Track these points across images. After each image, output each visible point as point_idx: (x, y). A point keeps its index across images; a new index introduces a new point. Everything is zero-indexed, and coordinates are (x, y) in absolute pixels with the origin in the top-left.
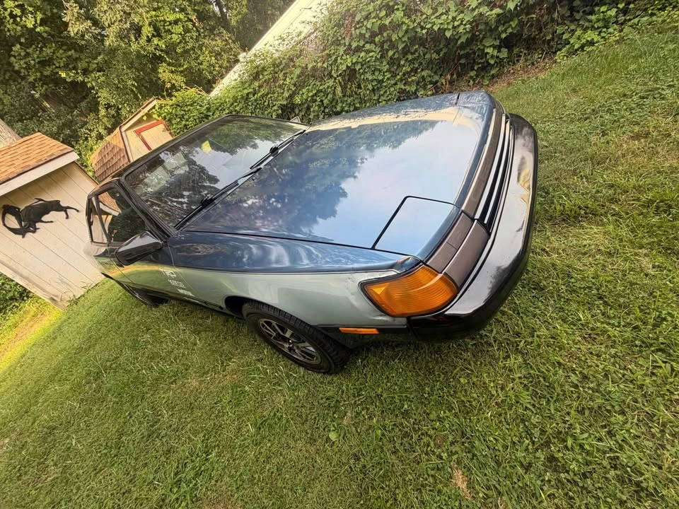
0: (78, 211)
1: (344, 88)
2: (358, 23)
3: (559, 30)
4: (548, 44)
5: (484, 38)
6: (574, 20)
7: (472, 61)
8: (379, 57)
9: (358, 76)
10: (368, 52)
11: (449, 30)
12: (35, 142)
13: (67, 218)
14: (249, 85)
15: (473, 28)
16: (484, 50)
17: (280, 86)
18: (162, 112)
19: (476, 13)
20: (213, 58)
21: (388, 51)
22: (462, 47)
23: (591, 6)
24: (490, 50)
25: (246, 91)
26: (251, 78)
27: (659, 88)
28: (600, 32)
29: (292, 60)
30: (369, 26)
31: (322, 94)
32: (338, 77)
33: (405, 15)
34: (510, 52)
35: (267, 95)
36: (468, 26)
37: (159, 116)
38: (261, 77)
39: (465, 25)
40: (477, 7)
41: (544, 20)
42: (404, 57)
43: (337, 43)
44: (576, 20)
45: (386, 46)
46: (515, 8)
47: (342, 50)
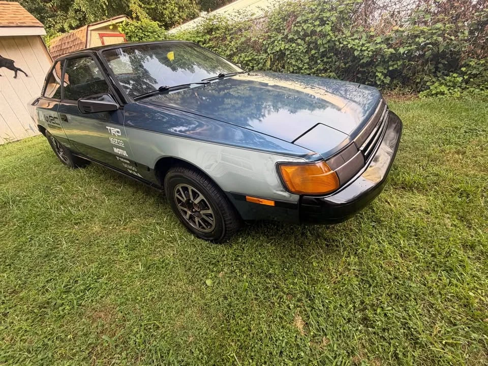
0: (27, 76)
1: (272, 64)
2: (298, 22)
3: (426, 78)
4: (416, 85)
5: (378, 65)
6: (436, 76)
7: (365, 78)
8: (304, 51)
9: (285, 59)
10: (298, 45)
11: (358, 51)
12: (12, 8)
13: (15, 77)
14: (202, 36)
15: (373, 55)
16: (375, 73)
17: (225, 45)
18: (127, 28)
19: (378, 46)
20: (177, 9)
21: (311, 49)
22: (362, 66)
23: (448, 71)
24: (379, 75)
25: (198, 39)
26: (206, 31)
27: (477, 130)
28: (450, 89)
29: (241, 30)
30: (305, 28)
31: (255, 62)
32: (271, 54)
33: (331, 30)
34: (391, 81)
35: (213, 47)
36: (371, 53)
37: (123, 30)
38: (213, 33)
39: (369, 51)
40: (380, 43)
41: (418, 68)
42: (321, 58)
43: (278, 30)
44: (437, 76)
45: (311, 46)
46: (404, 53)
47: (280, 36)
